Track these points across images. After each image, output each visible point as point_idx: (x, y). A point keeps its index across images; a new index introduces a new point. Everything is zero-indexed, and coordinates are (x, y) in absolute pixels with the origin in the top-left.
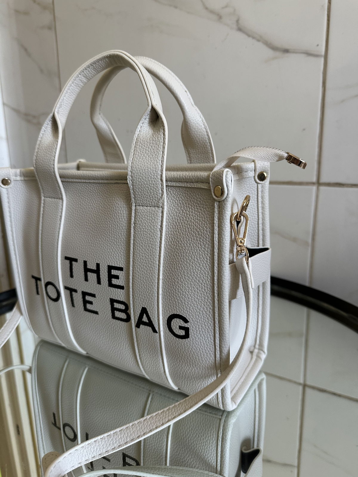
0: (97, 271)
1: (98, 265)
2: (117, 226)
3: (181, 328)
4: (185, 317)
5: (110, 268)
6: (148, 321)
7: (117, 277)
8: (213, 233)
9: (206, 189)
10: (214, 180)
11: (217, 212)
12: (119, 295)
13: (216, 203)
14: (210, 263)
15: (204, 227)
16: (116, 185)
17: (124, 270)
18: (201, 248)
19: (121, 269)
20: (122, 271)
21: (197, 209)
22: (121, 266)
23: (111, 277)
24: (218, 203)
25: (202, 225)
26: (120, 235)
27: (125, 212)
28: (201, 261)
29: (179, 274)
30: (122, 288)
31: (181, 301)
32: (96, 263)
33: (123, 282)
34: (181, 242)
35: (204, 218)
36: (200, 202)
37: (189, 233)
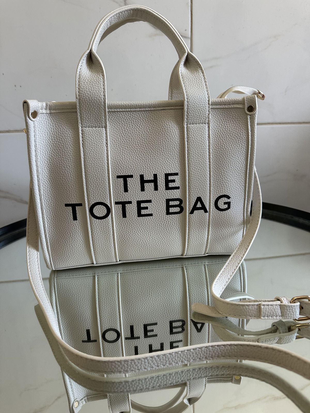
0: (155, 181)
1: (155, 176)
2: (170, 142)
3: (225, 203)
4: (228, 195)
5: (167, 175)
6: (202, 206)
7: (174, 181)
8: (248, 135)
9: (241, 108)
10: (248, 101)
11: (249, 122)
12: (176, 194)
13: (248, 116)
14: (245, 155)
15: (241, 133)
16: (162, 111)
17: (179, 174)
18: (239, 147)
19: (177, 174)
20: (177, 176)
21: (233, 122)
22: (176, 172)
23: (167, 182)
24: (250, 116)
25: (239, 131)
26: (174, 148)
27: (177, 130)
28: (239, 155)
29: (225, 167)
30: (178, 188)
31: (226, 185)
32: (153, 174)
33: (179, 183)
34: (225, 145)
35: (240, 127)
36: (235, 117)
37: (230, 139)
